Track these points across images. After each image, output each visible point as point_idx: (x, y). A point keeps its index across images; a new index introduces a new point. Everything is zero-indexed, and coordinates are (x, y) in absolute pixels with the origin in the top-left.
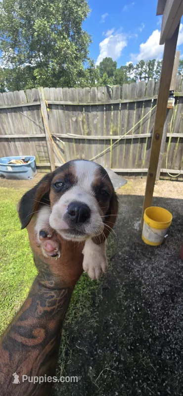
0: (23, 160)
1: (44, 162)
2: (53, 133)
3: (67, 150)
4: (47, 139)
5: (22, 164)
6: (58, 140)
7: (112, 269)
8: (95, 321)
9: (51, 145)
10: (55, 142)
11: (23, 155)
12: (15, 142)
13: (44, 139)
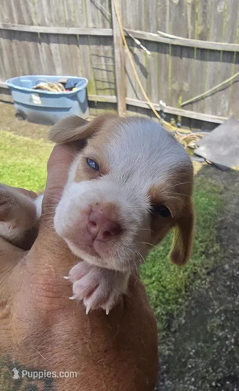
0: (64, 84)
1: (105, 94)
2: (129, 28)
3: (153, 70)
4: (115, 41)
5: (61, 92)
6: (139, 47)
7: (207, 287)
8: (167, 348)
9: (123, 57)
10: (131, 51)
11: (64, 74)
12: (48, 42)
13: (107, 40)
